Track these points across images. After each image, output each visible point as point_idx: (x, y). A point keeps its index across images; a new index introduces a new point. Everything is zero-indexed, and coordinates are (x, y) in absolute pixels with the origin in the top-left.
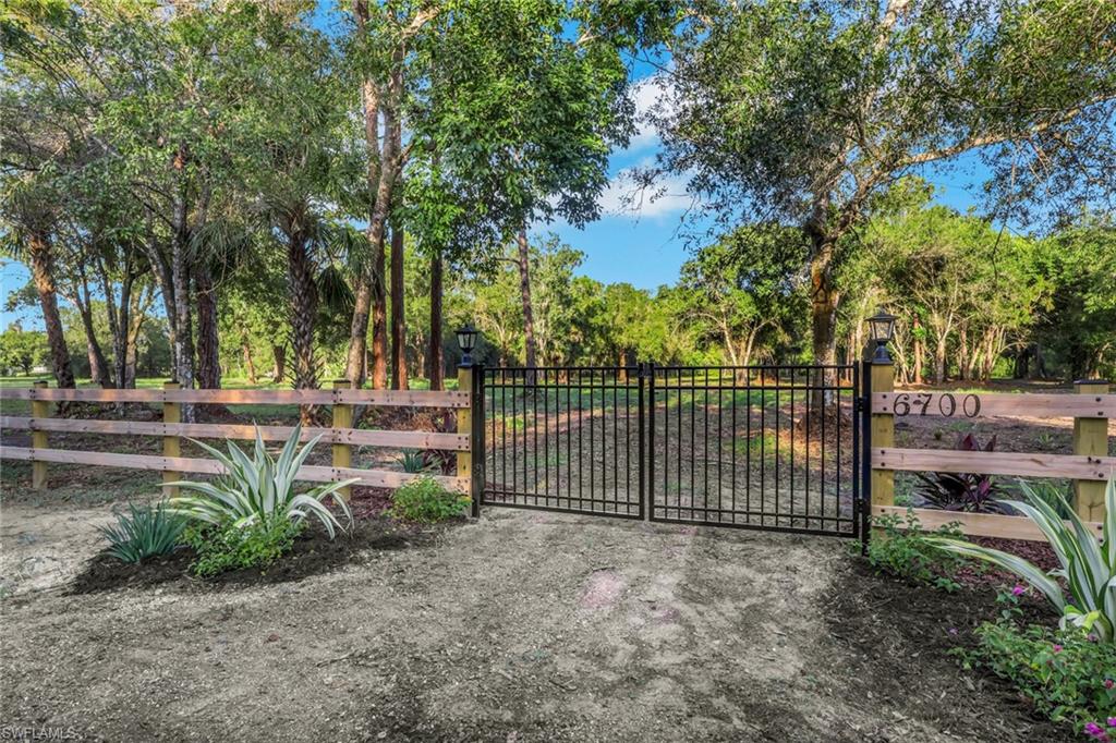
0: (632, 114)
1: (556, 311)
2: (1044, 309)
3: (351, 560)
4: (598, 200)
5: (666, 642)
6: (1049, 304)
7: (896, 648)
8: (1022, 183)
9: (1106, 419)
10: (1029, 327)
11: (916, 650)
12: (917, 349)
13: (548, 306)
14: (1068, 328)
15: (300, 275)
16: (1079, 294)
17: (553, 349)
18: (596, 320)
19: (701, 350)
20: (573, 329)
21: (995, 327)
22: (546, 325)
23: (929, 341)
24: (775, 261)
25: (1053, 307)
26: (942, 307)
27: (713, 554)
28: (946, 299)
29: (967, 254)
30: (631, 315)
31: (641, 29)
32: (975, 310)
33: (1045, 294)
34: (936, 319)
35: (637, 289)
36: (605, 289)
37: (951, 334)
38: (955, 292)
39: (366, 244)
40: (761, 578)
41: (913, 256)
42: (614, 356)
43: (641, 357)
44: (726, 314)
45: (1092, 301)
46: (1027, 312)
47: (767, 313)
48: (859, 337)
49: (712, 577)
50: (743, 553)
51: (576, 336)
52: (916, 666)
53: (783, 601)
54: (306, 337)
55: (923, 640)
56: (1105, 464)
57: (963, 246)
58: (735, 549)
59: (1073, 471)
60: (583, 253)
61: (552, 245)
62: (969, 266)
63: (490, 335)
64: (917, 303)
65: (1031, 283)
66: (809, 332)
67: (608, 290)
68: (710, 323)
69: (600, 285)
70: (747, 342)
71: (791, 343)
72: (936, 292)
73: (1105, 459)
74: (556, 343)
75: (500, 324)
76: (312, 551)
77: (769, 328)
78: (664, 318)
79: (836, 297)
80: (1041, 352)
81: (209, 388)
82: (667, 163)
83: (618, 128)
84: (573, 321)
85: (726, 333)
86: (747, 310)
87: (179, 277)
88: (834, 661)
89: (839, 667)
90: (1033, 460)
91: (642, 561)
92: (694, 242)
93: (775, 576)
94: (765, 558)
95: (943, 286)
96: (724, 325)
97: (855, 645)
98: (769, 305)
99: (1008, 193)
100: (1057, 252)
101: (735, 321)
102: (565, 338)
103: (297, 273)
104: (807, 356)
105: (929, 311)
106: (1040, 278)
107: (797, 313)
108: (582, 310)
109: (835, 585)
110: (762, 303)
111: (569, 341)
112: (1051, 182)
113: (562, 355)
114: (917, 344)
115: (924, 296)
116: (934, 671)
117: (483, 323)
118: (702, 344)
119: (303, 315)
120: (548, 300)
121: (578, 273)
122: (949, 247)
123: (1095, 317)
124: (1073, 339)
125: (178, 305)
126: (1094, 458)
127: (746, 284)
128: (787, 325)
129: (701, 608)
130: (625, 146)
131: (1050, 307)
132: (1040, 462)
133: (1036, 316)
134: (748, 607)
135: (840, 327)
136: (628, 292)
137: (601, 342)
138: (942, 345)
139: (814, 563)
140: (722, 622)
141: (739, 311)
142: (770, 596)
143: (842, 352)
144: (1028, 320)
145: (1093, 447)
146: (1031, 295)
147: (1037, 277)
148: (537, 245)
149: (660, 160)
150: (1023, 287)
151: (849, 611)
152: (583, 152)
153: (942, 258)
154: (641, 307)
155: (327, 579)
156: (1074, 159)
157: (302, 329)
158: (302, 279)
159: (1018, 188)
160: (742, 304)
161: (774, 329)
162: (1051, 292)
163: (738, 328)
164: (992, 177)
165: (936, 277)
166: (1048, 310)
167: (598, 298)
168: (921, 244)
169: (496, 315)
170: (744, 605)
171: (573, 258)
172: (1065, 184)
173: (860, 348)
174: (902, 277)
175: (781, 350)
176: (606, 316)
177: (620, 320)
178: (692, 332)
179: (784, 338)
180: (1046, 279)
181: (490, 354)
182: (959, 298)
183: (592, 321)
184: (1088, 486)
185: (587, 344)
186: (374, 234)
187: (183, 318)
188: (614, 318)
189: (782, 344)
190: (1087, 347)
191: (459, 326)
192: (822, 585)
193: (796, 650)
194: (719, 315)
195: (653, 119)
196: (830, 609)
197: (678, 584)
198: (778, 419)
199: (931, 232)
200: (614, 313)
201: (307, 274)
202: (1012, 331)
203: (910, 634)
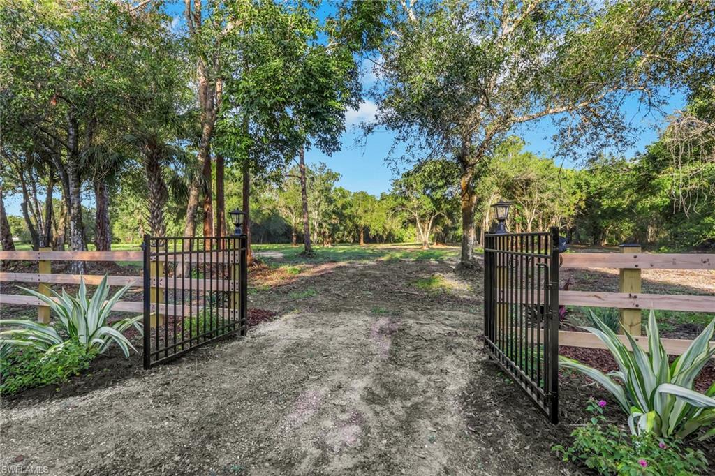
0: (361, 91)
1: (324, 206)
2: (580, 207)
3: (135, 374)
4: (340, 140)
5: (345, 445)
6: (583, 205)
7: (514, 442)
8: (573, 136)
9: (640, 270)
10: (572, 216)
11: (528, 442)
12: (517, 228)
13: (320, 204)
14: (592, 217)
15: (155, 180)
16: (597, 200)
17: (322, 227)
18: (347, 212)
19: (404, 228)
20: (334, 216)
21: (556, 216)
22: (318, 214)
23: (523, 224)
24: (442, 177)
25: (585, 206)
26: (530, 205)
27: (394, 360)
28: (531, 202)
29: (542, 178)
30: (366, 209)
31: (365, 41)
32: (546, 207)
33: (581, 200)
34: (526, 212)
35: (370, 195)
36: (352, 195)
37: (534, 220)
38: (536, 197)
39: (196, 161)
40: (424, 379)
41: (515, 178)
42: (357, 232)
43: (372, 233)
44: (417, 209)
45: (605, 203)
46: (572, 209)
47: (439, 209)
48: (487, 221)
49: (390, 380)
50: (414, 359)
51: (335, 221)
52: (528, 458)
53: (436, 398)
54: (158, 219)
55: (532, 433)
56: (640, 298)
57: (540, 173)
58: (409, 356)
59: (620, 303)
60: (339, 174)
61: (322, 169)
62: (543, 184)
63: (287, 219)
64: (517, 203)
65: (574, 193)
66: (461, 219)
67: (354, 195)
68: (408, 213)
69: (349, 192)
70: (429, 224)
71: (452, 224)
72: (526, 198)
73: (639, 295)
74: (324, 224)
75: (292, 213)
76: (105, 369)
77: (440, 217)
78: (383, 211)
79: (475, 199)
80: (579, 230)
81: (103, 250)
82: (381, 120)
83: (352, 99)
84: (334, 212)
85: (417, 219)
86: (429, 207)
87: (73, 180)
88: (469, 455)
89: (473, 461)
90: (595, 296)
91: (345, 369)
92: (393, 163)
93: (433, 377)
94: (427, 363)
95: (530, 194)
96: (416, 215)
97: (484, 438)
98: (440, 204)
99: (566, 141)
100: (586, 177)
101: (422, 212)
102: (329, 222)
103: (153, 179)
104: (460, 232)
105: (523, 208)
106: (578, 191)
107: (455, 208)
108: (339, 206)
109: (472, 383)
110: (436, 202)
111: (331, 223)
112: (587, 136)
113: (327, 231)
114: (517, 225)
115: (520, 200)
116: (542, 464)
117: (283, 213)
118: (405, 225)
119: (157, 205)
120: (319, 200)
121: (337, 185)
122: (533, 174)
123: (604, 212)
124: (594, 223)
125: (71, 198)
126: (633, 295)
127: (428, 192)
128: (450, 215)
129: (378, 408)
130: (357, 110)
131: (583, 206)
132: (599, 298)
133: (576, 211)
134: (412, 406)
135: (477, 216)
136: (365, 196)
137: (350, 224)
138: (530, 226)
139: (458, 366)
140: (391, 422)
141: (424, 207)
142: (428, 394)
143: (478, 230)
144: (573, 213)
145: (632, 287)
146: (574, 200)
147: (577, 190)
148: (313, 169)
149: (377, 118)
150: (570, 196)
151: (481, 407)
152: (329, 110)
153: (529, 180)
154: (372, 205)
155: (107, 393)
156: (600, 123)
157: (155, 213)
158: (156, 183)
159: (571, 139)
160: (426, 203)
161: (443, 217)
162: (584, 198)
163: (423, 217)
164: (557, 132)
165: (526, 189)
166: (582, 208)
167: (348, 199)
168: (519, 172)
169: (290, 208)
170: (409, 404)
171: (335, 177)
172: (595, 137)
173: (488, 227)
174: (509, 188)
175: (446, 228)
176: (353, 209)
177: (360, 212)
178: (399, 218)
179: (448, 222)
180: (581, 191)
181: (288, 230)
182: (538, 201)
183: (344, 212)
184: (629, 312)
185: (341, 224)
186: (201, 156)
187: (75, 206)
188: (357, 210)
189: (447, 225)
190: (601, 227)
191: (269, 214)
192: (464, 383)
193: (442, 446)
194: (413, 209)
195: (373, 95)
196: (468, 404)
197: (365, 388)
198: (444, 267)
199: (524, 166)
200: (357, 208)
201: (159, 180)
202: (565, 218)
203: (522, 427)
